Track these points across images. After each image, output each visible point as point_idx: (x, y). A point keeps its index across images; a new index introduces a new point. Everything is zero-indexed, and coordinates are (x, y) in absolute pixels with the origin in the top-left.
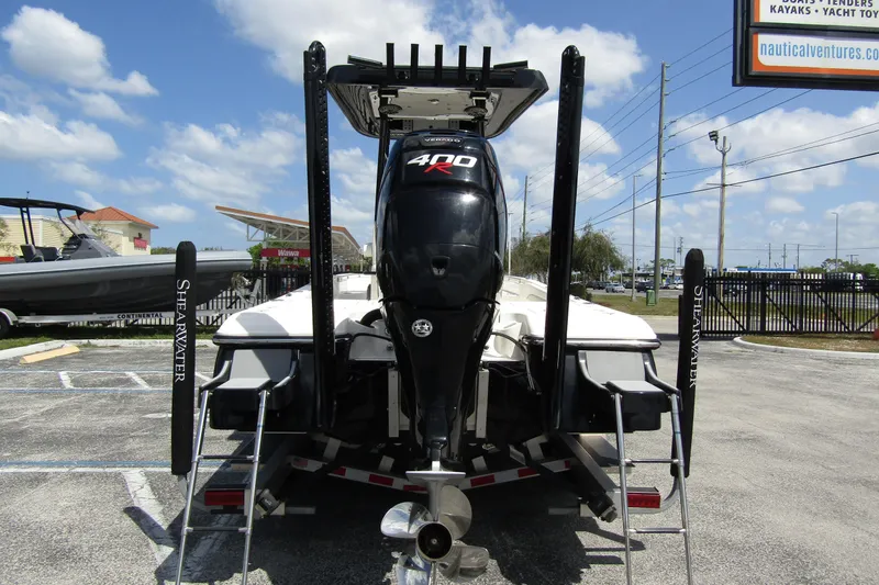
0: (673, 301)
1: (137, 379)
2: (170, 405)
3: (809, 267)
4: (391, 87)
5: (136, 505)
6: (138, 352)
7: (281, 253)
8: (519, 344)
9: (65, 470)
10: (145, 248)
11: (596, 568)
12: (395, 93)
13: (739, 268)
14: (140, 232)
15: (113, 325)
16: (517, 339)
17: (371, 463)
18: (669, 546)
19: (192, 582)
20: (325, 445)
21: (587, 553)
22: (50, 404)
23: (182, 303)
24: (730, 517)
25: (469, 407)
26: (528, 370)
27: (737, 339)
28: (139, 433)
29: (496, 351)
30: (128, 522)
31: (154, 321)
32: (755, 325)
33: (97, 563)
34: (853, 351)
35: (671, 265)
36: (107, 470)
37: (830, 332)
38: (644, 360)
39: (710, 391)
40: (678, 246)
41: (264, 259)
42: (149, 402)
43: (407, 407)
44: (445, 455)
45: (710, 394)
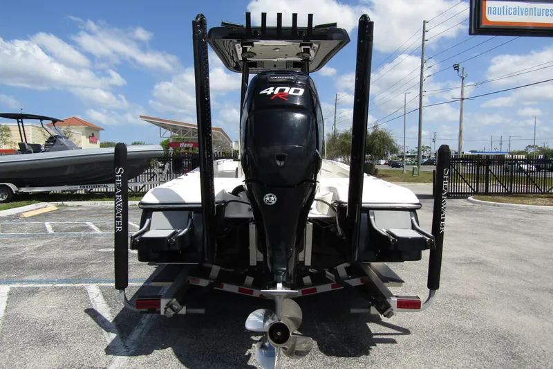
0: (429, 173)
1: (93, 227)
2: (113, 244)
3: (517, 150)
4: (249, 41)
5: (94, 307)
6: (94, 209)
7: (181, 145)
8: (331, 206)
9: (50, 285)
10: (96, 143)
11: (380, 346)
12: (252, 44)
13: (472, 151)
14: (93, 132)
15: (78, 192)
16: (330, 203)
17: (239, 281)
18: (426, 332)
19: (130, 355)
20: (210, 269)
21: (374, 337)
22: (39, 244)
23: (119, 182)
24: (464, 313)
25: (300, 246)
26: (337, 222)
27: (470, 198)
28: (94, 261)
29: (317, 211)
30: (89, 318)
31: (103, 189)
32: (482, 189)
33: (71, 344)
34: (545, 205)
35: (428, 150)
36: (76, 285)
37: (529, 193)
38: (411, 216)
39: (453, 231)
40: (433, 137)
41: (171, 149)
42: (101, 241)
43: (261, 247)
44: (285, 280)
45: (453, 234)
